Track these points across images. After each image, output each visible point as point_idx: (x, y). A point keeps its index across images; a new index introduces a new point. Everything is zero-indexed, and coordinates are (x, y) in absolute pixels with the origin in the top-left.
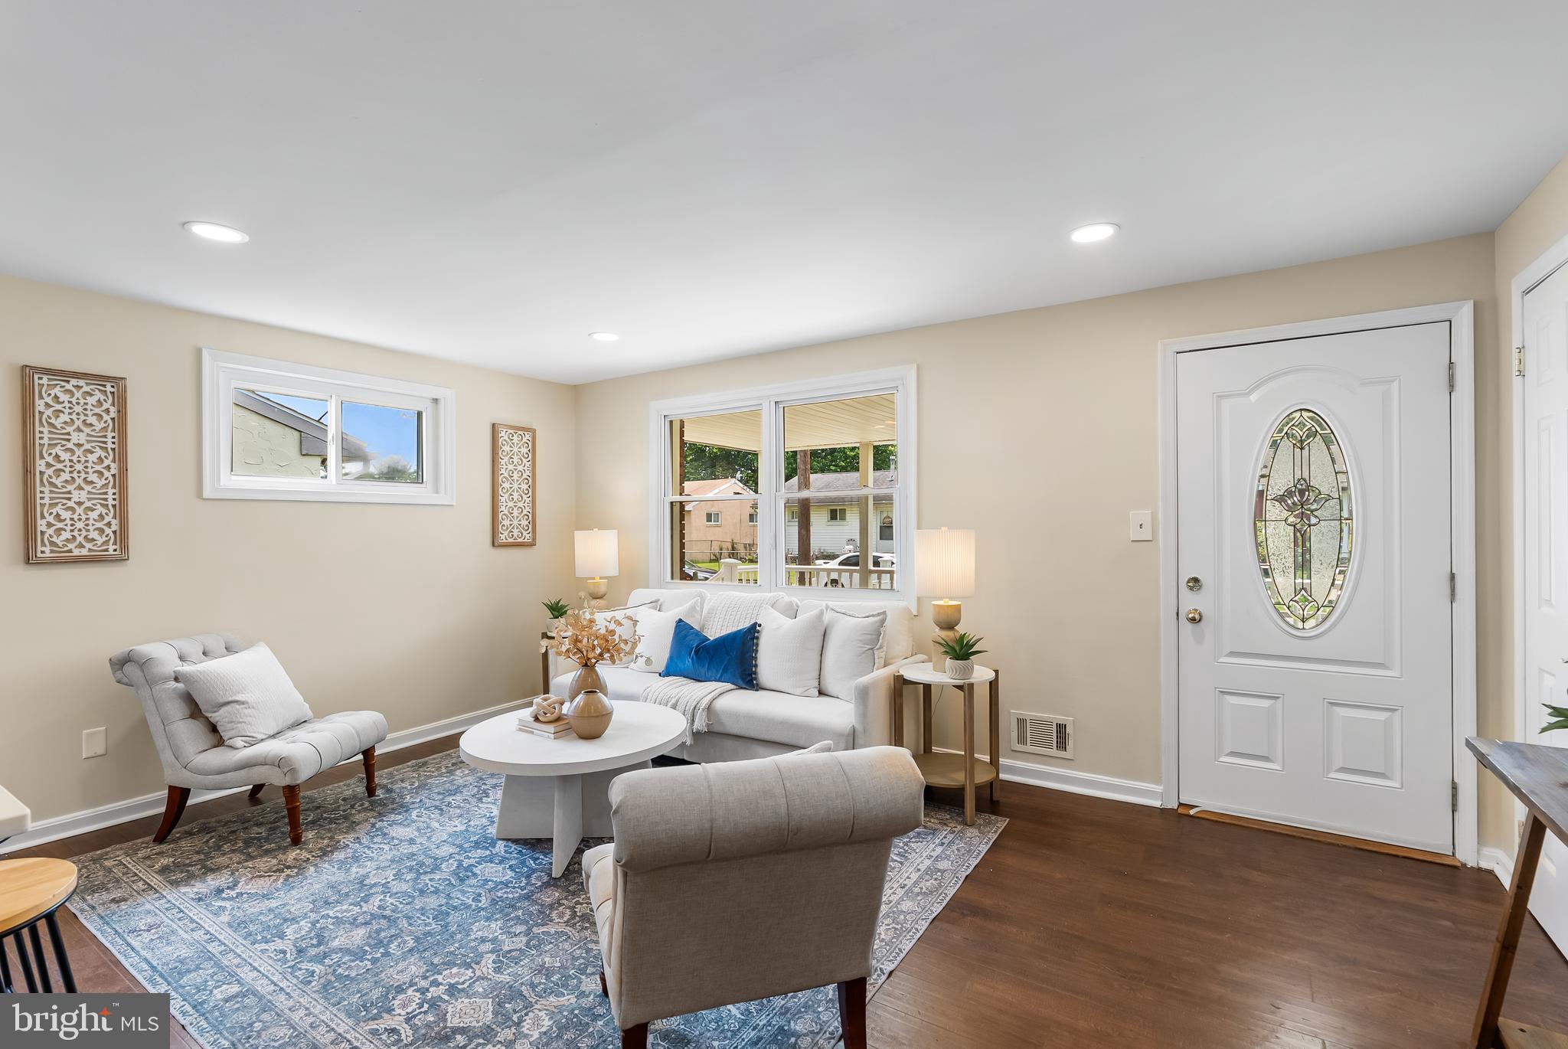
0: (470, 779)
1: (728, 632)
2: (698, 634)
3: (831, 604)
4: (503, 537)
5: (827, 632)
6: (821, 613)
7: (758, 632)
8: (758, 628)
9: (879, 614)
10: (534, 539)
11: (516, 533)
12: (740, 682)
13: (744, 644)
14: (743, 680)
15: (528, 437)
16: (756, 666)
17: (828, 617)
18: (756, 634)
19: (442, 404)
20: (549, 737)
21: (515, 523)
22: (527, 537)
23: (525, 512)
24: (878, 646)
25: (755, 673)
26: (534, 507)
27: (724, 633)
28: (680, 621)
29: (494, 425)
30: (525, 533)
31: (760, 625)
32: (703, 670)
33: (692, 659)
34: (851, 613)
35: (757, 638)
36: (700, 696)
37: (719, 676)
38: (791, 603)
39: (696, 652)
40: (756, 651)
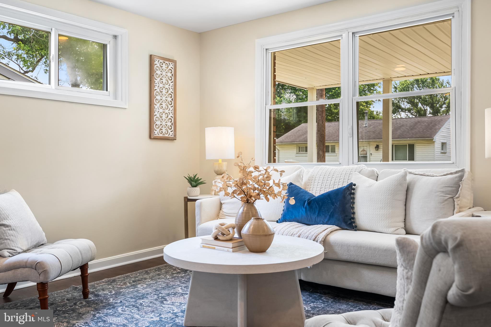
0: (149, 290)
1: (330, 190)
2: (306, 192)
3: (410, 170)
4: (156, 132)
5: (410, 187)
6: (403, 176)
7: (354, 189)
8: (353, 187)
9: (456, 172)
10: (175, 136)
11: (164, 131)
12: (343, 225)
13: (344, 197)
14: (346, 223)
15: (171, 65)
16: (354, 213)
17: (409, 178)
18: (353, 191)
19: (119, 39)
20: (228, 251)
21: (164, 123)
22: (171, 134)
23: (169, 117)
24: (457, 196)
25: (353, 218)
26: (175, 114)
27: (322, 192)
28: (291, 184)
29: (151, 56)
30: (169, 131)
31: (355, 185)
32: (314, 217)
33: (306, 208)
34: (429, 174)
35: (354, 194)
36: (318, 232)
37: (326, 220)
38: (373, 171)
39: (309, 204)
40: (353, 203)
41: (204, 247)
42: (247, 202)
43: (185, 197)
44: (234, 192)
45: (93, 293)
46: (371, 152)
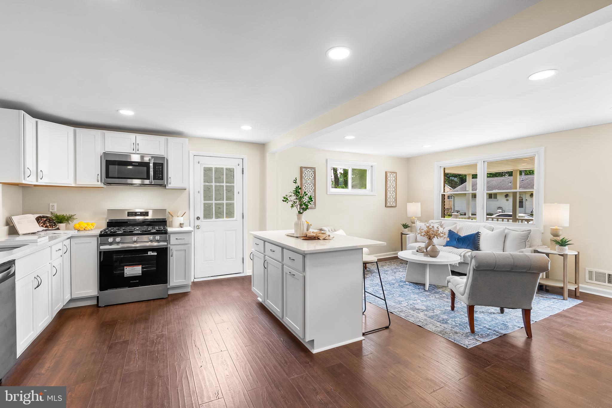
0: (389, 269)
1: (470, 234)
2: (457, 234)
3: (507, 227)
4: (388, 204)
5: (507, 235)
6: (504, 230)
7: (480, 234)
8: (479, 233)
9: (528, 231)
10: (396, 205)
11: (391, 203)
12: (474, 249)
13: (475, 238)
14: (475, 249)
15: (395, 175)
16: (479, 245)
17: (506, 231)
18: (479, 235)
19: (374, 167)
20: (422, 256)
21: (391, 200)
22: (394, 205)
23: (394, 197)
24: (527, 241)
25: (479, 247)
26: (396, 196)
27: (466, 235)
28: (450, 230)
29: (386, 172)
30: (394, 203)
31: (480, 233)
32: (460, 245)
33: (456, 242)
34: (516, 230)
35: (479, 236)
36: (461, 252)
37: (466, 247)
38: (491, 227)
39: (458, 240)
40: (479, 240)
41: (413, 254)
42: (430, 239)
43: (401, 233)
44: (424, 235)
45: (368, 268)
46: (527, 199)
